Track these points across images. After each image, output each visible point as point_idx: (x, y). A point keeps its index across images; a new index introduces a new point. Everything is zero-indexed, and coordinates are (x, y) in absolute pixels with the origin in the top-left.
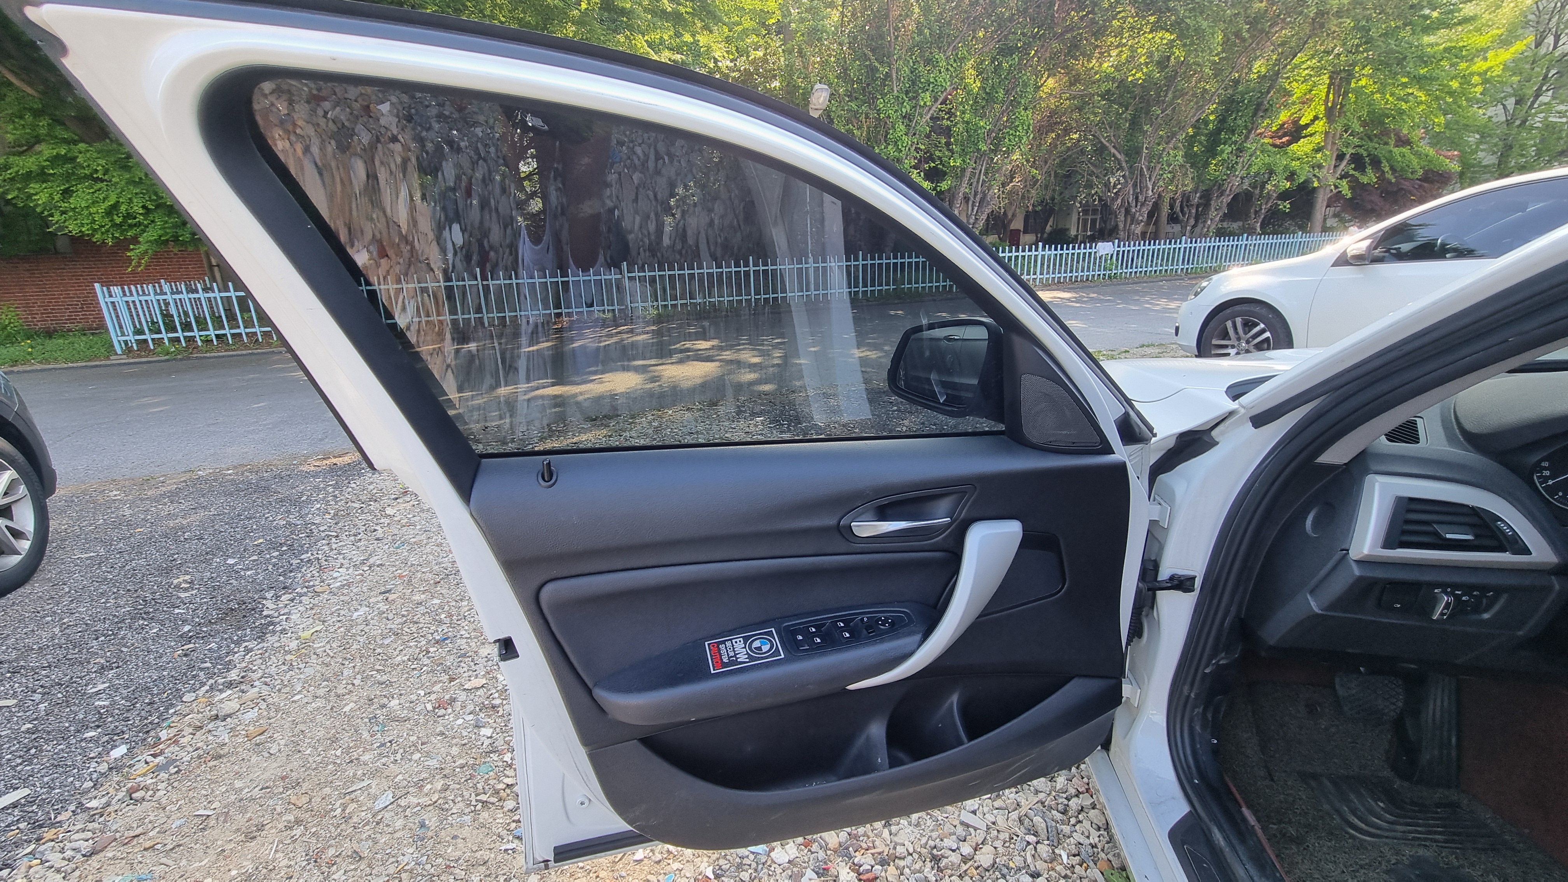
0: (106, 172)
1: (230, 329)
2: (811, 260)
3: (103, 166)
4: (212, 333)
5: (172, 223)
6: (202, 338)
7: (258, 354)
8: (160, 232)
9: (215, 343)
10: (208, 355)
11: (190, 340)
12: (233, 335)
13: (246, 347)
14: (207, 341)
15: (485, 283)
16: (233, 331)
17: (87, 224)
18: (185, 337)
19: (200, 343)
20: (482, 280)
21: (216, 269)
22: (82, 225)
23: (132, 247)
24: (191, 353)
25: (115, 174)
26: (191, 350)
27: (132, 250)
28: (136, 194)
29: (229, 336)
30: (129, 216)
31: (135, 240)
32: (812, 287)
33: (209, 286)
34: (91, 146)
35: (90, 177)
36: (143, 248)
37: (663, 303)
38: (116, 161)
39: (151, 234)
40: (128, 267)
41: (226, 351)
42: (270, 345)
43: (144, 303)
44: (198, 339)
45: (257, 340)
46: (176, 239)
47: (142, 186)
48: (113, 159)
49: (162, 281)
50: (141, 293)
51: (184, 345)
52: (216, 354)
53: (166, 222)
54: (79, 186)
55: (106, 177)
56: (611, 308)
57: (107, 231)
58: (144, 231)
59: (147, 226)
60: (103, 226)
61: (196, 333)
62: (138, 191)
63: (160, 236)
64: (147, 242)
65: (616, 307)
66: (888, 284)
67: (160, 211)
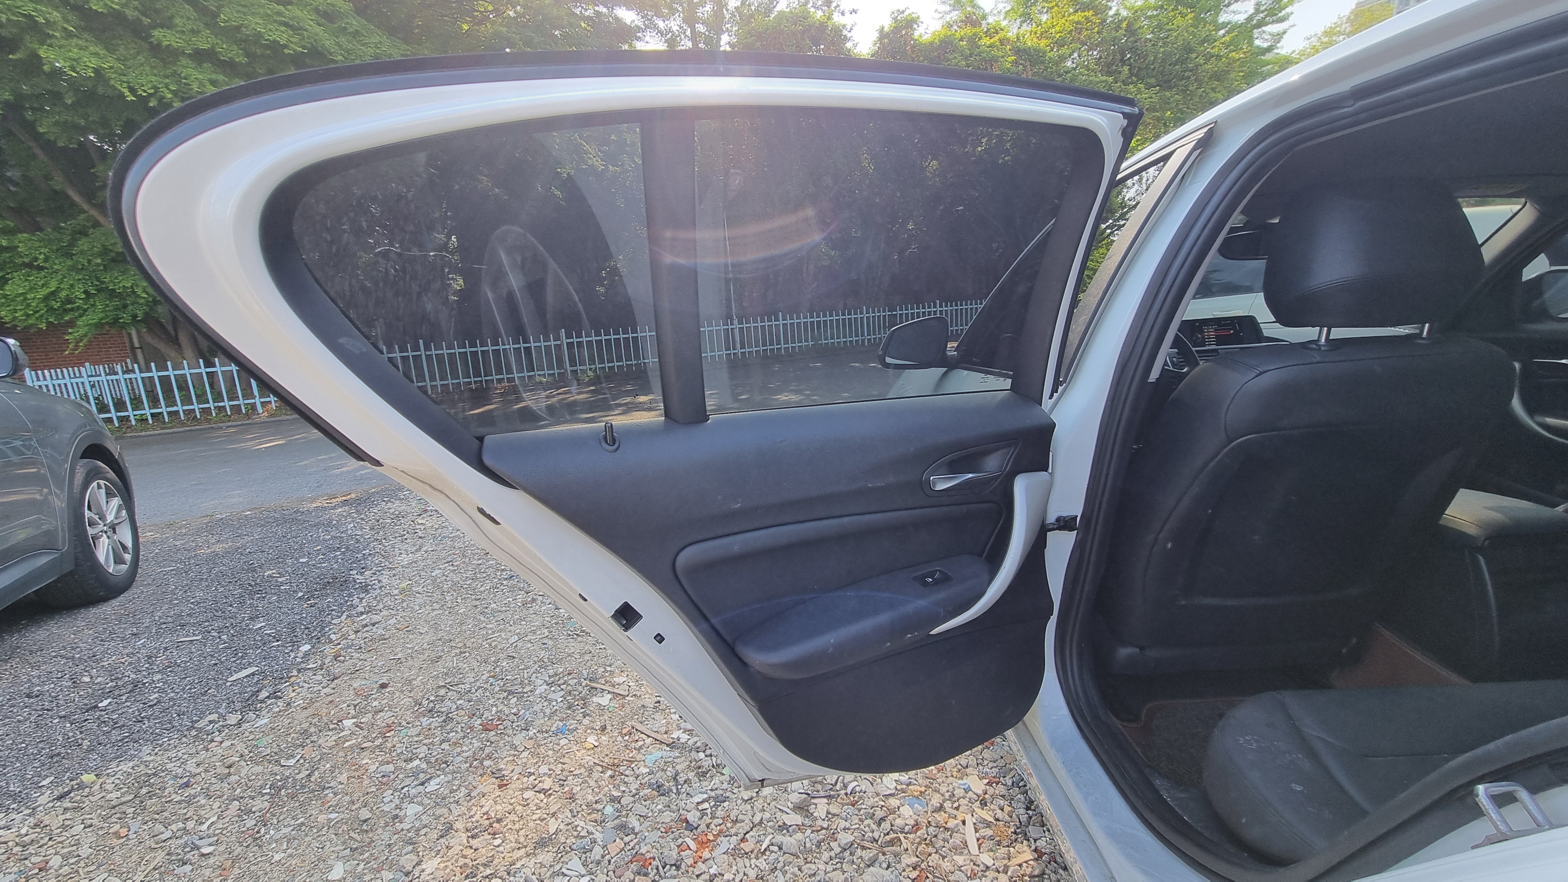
0: (46, 260)
1: (167, 407)
2: (736, 322)
3: (45, 254)
4: (147, 412)
5: (113, 306)
6: (137, 417)
7: (197, 430)
8: (101, 315)
9: (150, 421)
10: (143, 433)
11: (124, 420)
12: (169, 413)
13: (183, 424)
14: (143, 420)
15: (428, 353)
16: (170, 409)
17: (21, 310)
18: (118, 418)
19: (133, 422)
20: (425, 351)
21: (139, 352)
22: (15, 311)
23: (70, 330)
24: (125, 433)
25: (57, 261)
26: (124, 430)
27: (70, 333)
28: (79, 280)
29: (165, 414)
30: (69, 301)
31: (72, 323)
32: (738, 345)
33: (130, 368)
34: (34, 235)
35: (30, 265)
36: (82, 332)
37: (601, 366)
38: (57, 250)
39: (92, 317)
40: (66, 351)
41: (162, 429)
42: (209, 421)
43: (75, 385)
44: (132, 418)
45: (196, 416)
46: (116, 320)
47: (84, 272)
48: (55, 247)
49: (87, 364)
50: (72, 376)
51: (117, 425)
52: (151, 433)
53: (107, 305)
54: (15, 274)
55: (47, 265)
56: (550, 372)
57: (42, 316)
58: (81, 316)
59: (85, 310)
60: (38, 312)
61: (130, 413)
62: (80, 277)
63: (102, 319)
64: (87, 325)
65: (556, 371)
66: (806, 341)
67: (102, 295)
